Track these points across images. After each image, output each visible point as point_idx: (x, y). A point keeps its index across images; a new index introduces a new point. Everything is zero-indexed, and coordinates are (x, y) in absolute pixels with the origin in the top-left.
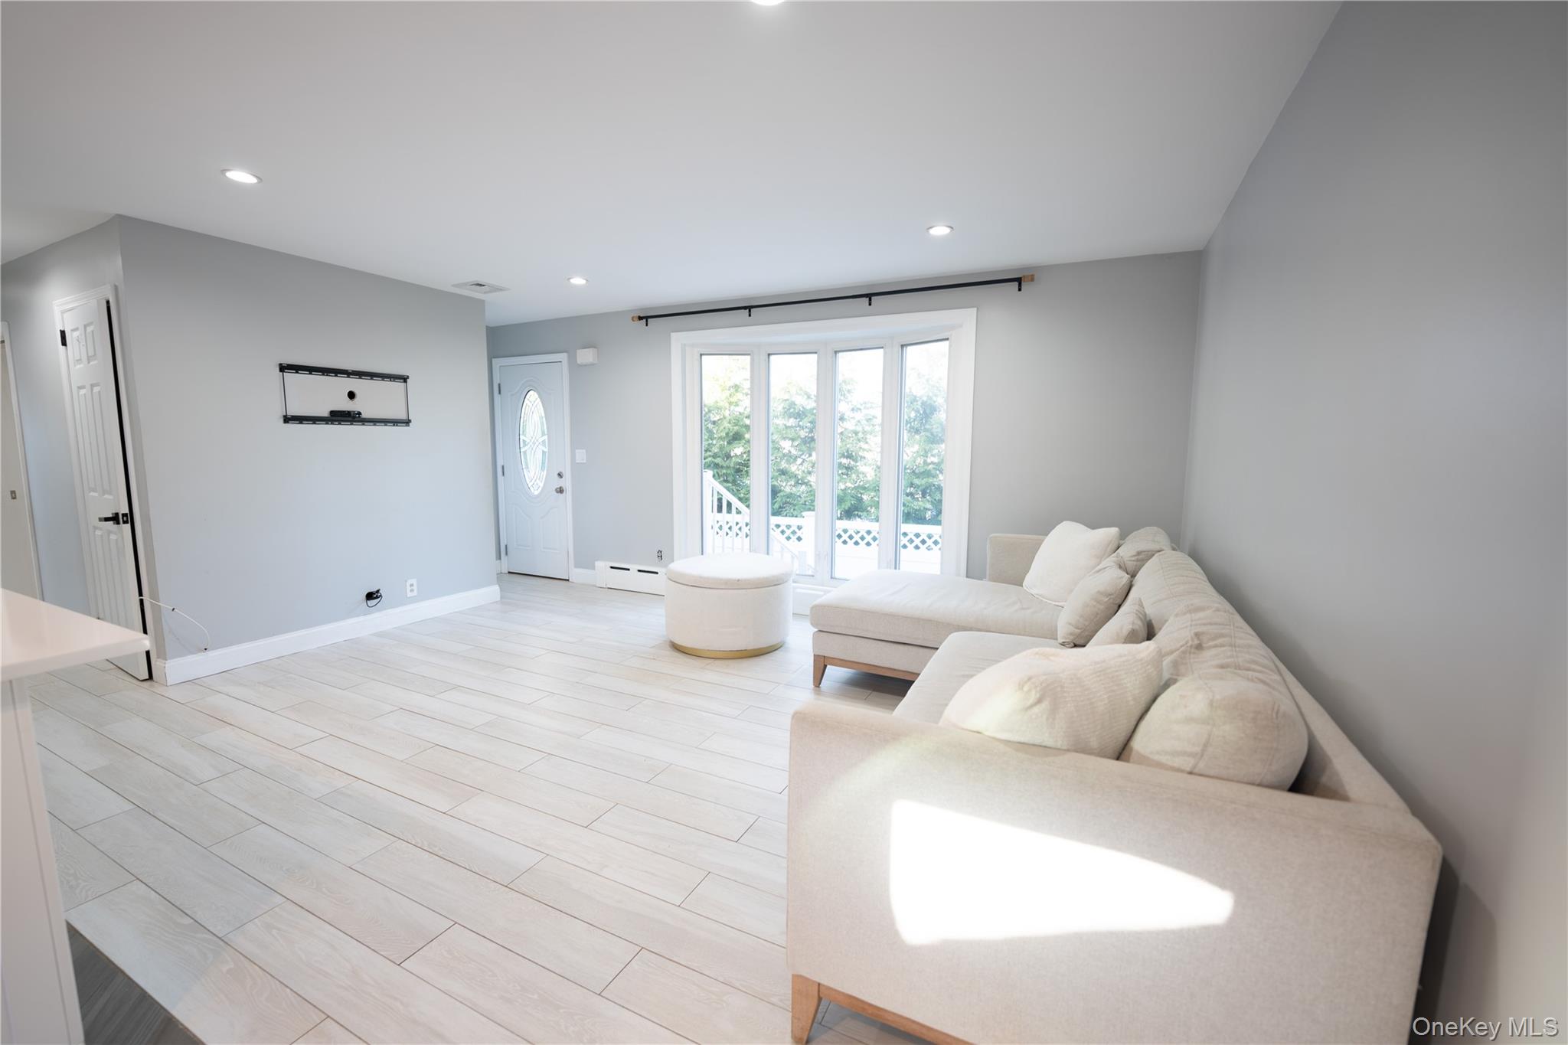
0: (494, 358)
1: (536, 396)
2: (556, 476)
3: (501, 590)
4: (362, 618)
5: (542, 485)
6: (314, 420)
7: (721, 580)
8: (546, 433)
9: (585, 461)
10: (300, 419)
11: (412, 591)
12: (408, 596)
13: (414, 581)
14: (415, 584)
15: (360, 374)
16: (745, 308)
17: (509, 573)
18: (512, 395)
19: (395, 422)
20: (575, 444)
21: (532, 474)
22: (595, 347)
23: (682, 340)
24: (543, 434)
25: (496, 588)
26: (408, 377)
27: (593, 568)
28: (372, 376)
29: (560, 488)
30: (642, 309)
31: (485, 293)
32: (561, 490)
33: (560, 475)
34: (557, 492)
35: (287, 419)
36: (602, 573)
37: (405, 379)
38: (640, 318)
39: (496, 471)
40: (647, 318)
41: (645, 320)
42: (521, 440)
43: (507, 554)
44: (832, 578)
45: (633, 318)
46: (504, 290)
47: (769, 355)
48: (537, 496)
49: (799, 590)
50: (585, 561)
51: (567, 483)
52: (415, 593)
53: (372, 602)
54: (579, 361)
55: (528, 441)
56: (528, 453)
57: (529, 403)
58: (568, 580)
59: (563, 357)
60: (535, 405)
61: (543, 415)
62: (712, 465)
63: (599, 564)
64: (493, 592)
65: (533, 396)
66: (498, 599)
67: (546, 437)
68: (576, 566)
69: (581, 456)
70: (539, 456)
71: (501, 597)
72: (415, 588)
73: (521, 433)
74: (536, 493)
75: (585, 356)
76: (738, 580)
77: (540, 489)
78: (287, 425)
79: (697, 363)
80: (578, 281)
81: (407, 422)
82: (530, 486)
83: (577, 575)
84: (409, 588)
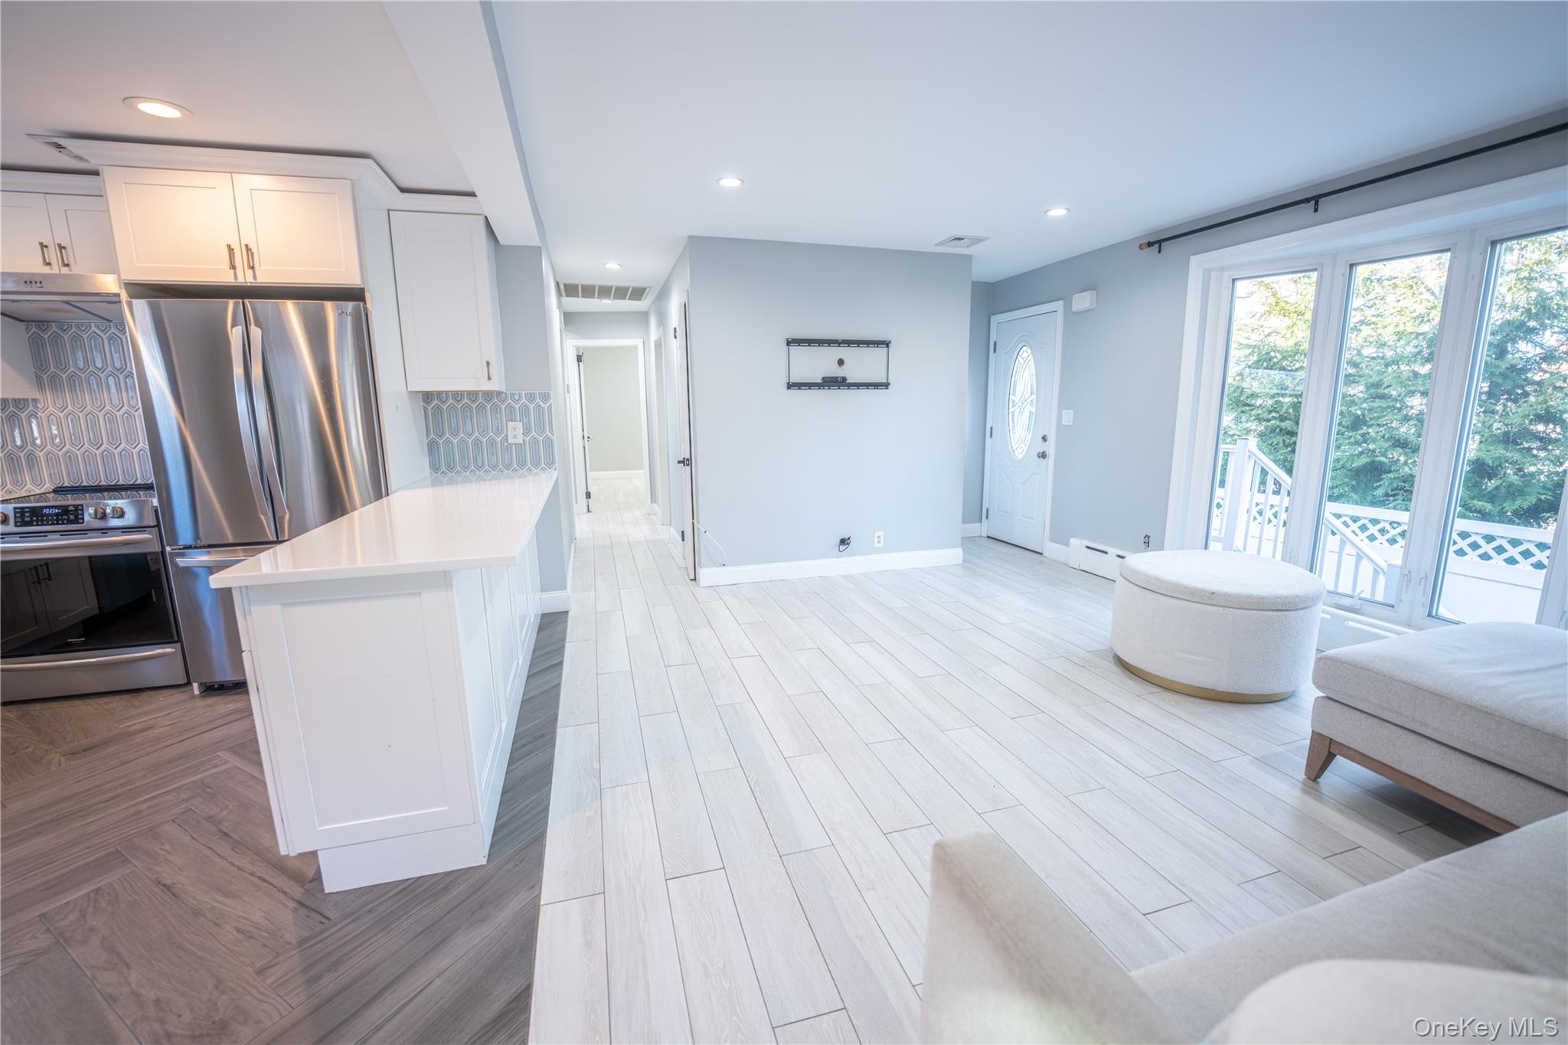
0: (993, 315)
1: (1029, 351)
2: (1040, 439)
3: (964, 553)
4: (835, 560)
5: (1026, 449)
6: (810, 385)
7: (1186, 587)
8: (1035, 392)
9: (1071, 423)
10: (799, 386)
11: (879, 542)
12: (876, 546)
13: (881, 534)
14: (882, 537)
15: (848, 343)
16: (1307, 200)
17: (988, 537)
18: (1006, 353)
19: (876, 385)
20: (1062, 407)
21: (1018, 438)
22: (1094, 289)
23: (1202, 264)
24: (1032, 393)
25: (960, 551)
26: (890, 342)
27: (1067, 544)
28: (859, 343)
29: (1044, 452)
30: (1156, 233)
31: (968, 246)
32: (1043, 455)
33: (1044, 439)
34: (1039, 457)
35: (790, 386)
36: (1076, 551)
37: (887, 344)
38: (1150, 244)
39: (983, 432)
40: (1160, 242)
41: (1157, 245)
42: (1011, 400)
43: (987, 518)
44: (1429, 615)
45: (1140, 247)
46: (985, 240)
47: (1352, 266)
48: (1020, 461)
49: (1351, 623)
50: (1060, 536)
51: (1050, 448)
52: (881, 545)
53: (842, 547)
54: (1074, 309)
55: (1017, 401)
56: (1016, 413)
57: (1022, 361)
58: (1042, 554)
59: (1058, 305)
60: (1028, 360)
61: (1034, 372)
62: (1277, 430)
63: (1072, 541)
64: (956, 554)
65: (1026, 352)
66: (961, 562)
67: (1034, 397)
68: (1052, 540)
69: (1068, 417)
70: (1026, 414)
71: (964, 561)
72: (882, 540)
73: (1011, 393)
74: (1020, 457)
75: (1082, 301)
76: (1214, 593)
77: (1023, 454)
78: (789, 390)
79: (1226, 293)
80: (1058, 212)
81: (886, 385)
82: (1014, 448)
83: (1052, 550)
84: (876, 540)
